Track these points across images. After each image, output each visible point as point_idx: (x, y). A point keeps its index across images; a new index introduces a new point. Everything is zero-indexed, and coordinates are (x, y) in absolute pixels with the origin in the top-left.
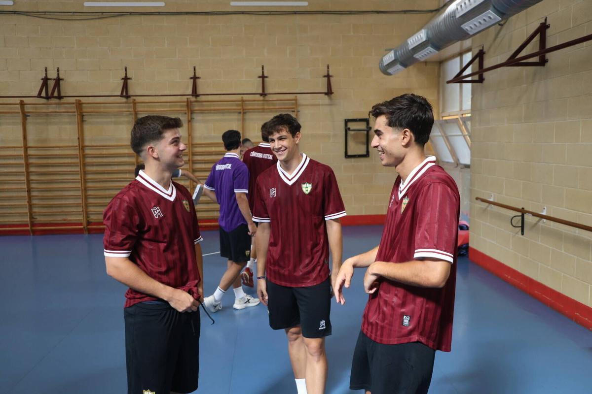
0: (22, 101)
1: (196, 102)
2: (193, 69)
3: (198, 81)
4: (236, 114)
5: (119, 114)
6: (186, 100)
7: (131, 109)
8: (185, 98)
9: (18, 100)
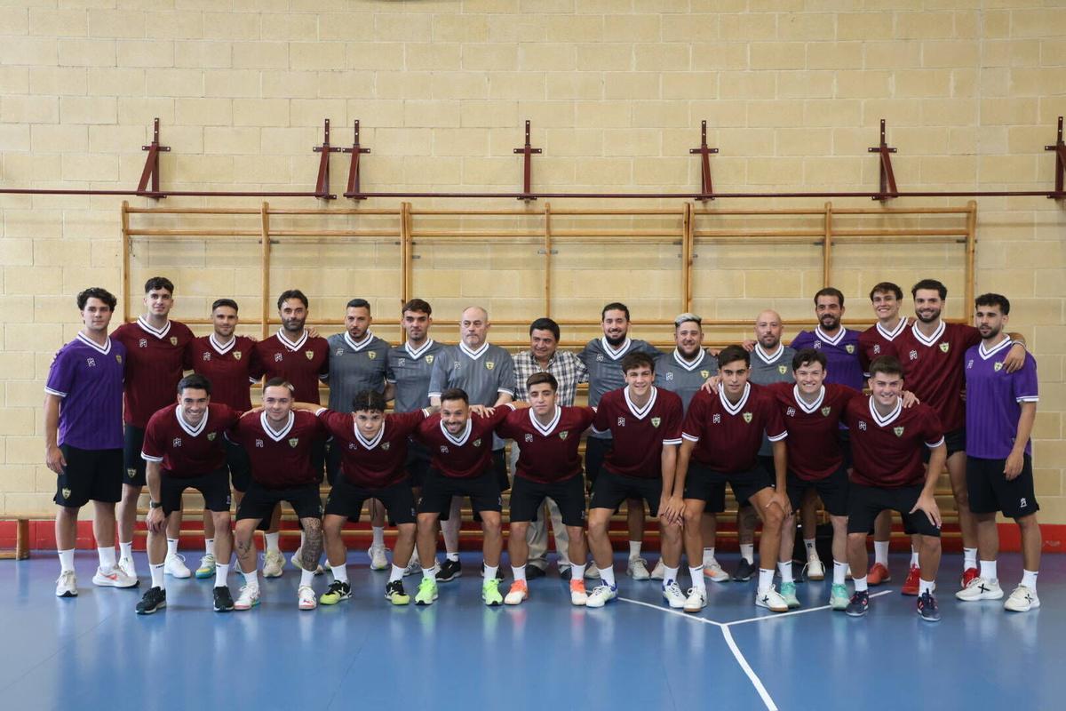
0: (266, 204)
1: (706, 213)
2: (700, 129)
3: (712, 158)
4: (809, 246)
5: (506, 240)
6: (685, 209)
7: (542, 231)
8: (679, 204)
9: (257, 203)
